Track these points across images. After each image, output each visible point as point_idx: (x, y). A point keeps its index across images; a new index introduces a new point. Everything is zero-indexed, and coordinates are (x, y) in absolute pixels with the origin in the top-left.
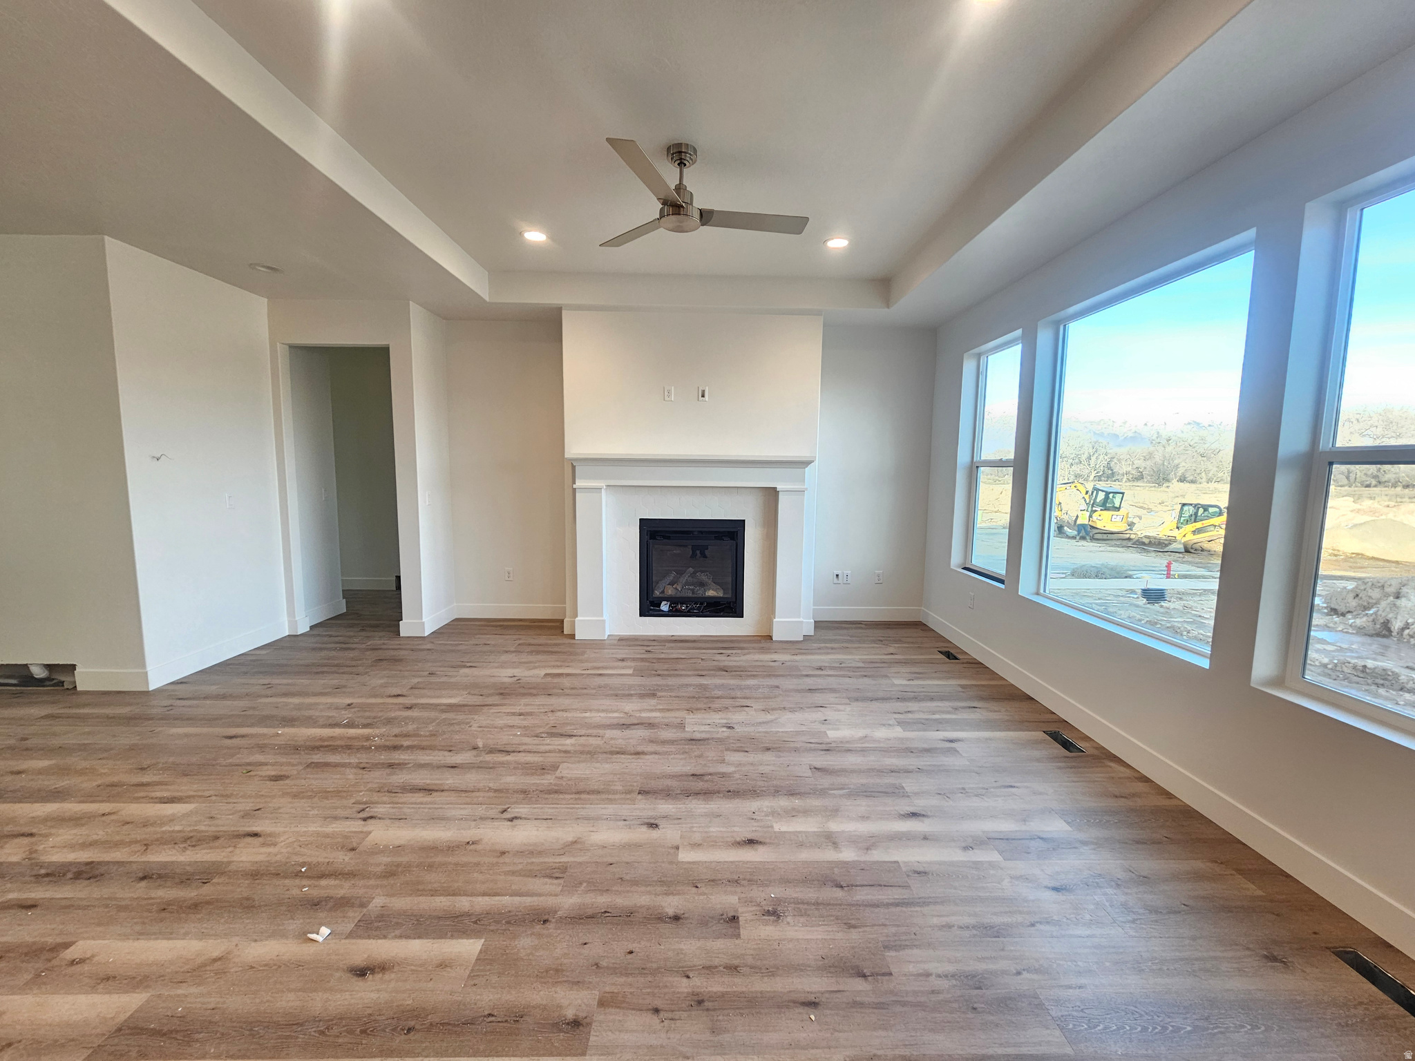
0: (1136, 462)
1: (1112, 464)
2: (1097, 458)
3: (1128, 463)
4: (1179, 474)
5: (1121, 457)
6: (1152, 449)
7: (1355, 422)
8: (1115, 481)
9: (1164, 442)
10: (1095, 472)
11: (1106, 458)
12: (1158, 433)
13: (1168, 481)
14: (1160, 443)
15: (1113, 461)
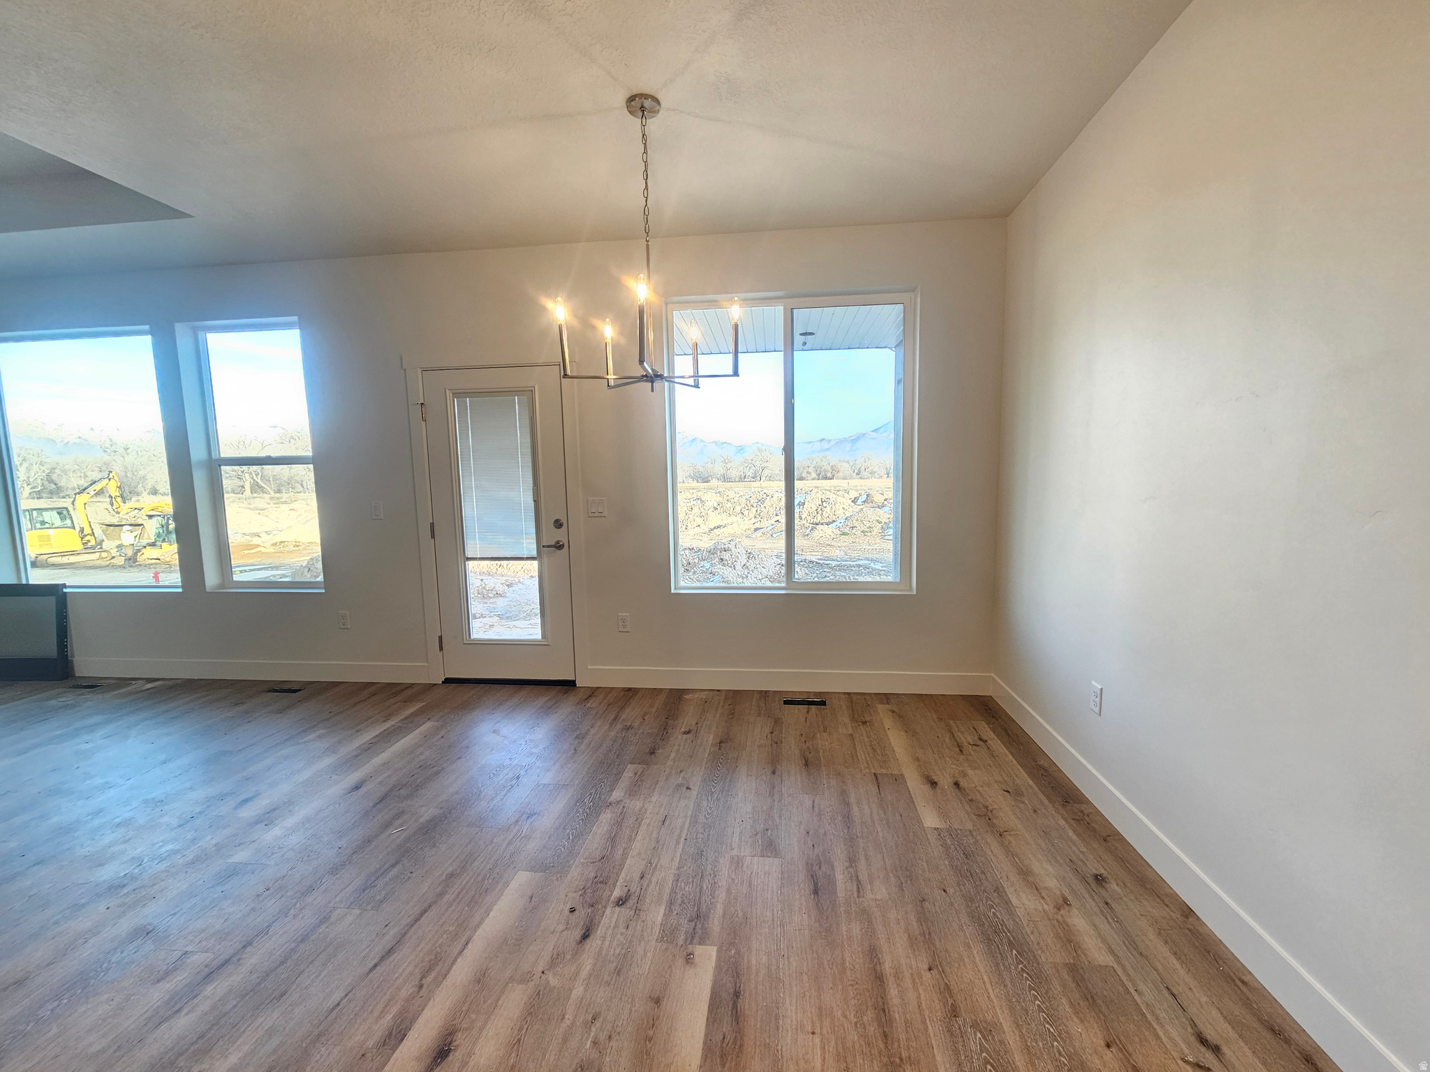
0: (89, 473)
1: (54, 477)
2: (28, 469)
3: (79, 475)
4: (149, 486)
5: (67, 467)
6: (106, 458)
7: (297, 439)
8: (64, 498)
9: (121, 451)
10: (30, 486)
11: (43, 468)
12: (111, 440)
13: (138, 494)
14: (115, 451)
15: (54, 473)
